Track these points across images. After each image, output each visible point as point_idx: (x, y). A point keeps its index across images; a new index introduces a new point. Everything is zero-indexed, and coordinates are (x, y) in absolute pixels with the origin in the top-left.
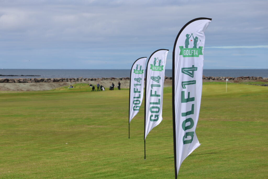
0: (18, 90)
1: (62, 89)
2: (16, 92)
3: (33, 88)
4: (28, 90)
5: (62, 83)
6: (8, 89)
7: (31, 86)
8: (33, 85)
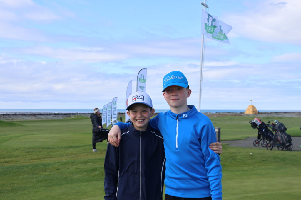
0: (47, 119)
1: (69, 118)
2: (46, 120)
3: (54, 118)
4: (52, 119)
5: (68, 116)
6: (42, 118)
7: (53, 117)
8: (54, 116)
